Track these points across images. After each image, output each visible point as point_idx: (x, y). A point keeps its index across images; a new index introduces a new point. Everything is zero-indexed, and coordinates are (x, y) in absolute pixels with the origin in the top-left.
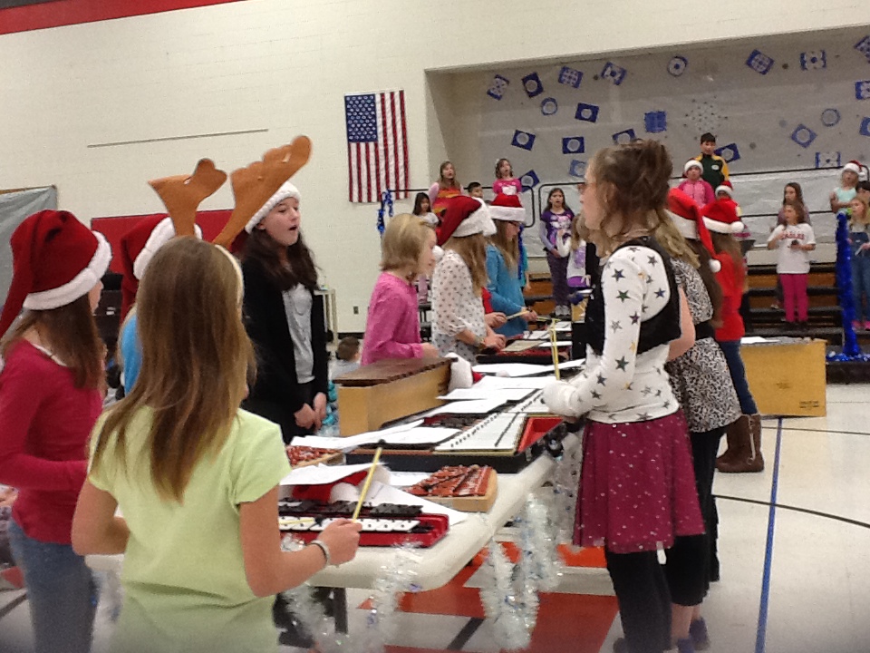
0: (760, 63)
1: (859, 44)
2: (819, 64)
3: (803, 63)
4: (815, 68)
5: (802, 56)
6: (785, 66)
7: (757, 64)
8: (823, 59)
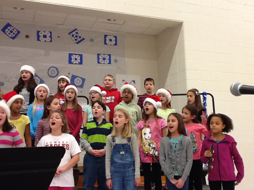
0: (11, 32)
1: (72, 32)
2: (48, 39)
3: (38, 36)
4: (45, 41)
5: (38, 32)
6: (27, 37)
7: (9, 32)
8: (51, 37)
